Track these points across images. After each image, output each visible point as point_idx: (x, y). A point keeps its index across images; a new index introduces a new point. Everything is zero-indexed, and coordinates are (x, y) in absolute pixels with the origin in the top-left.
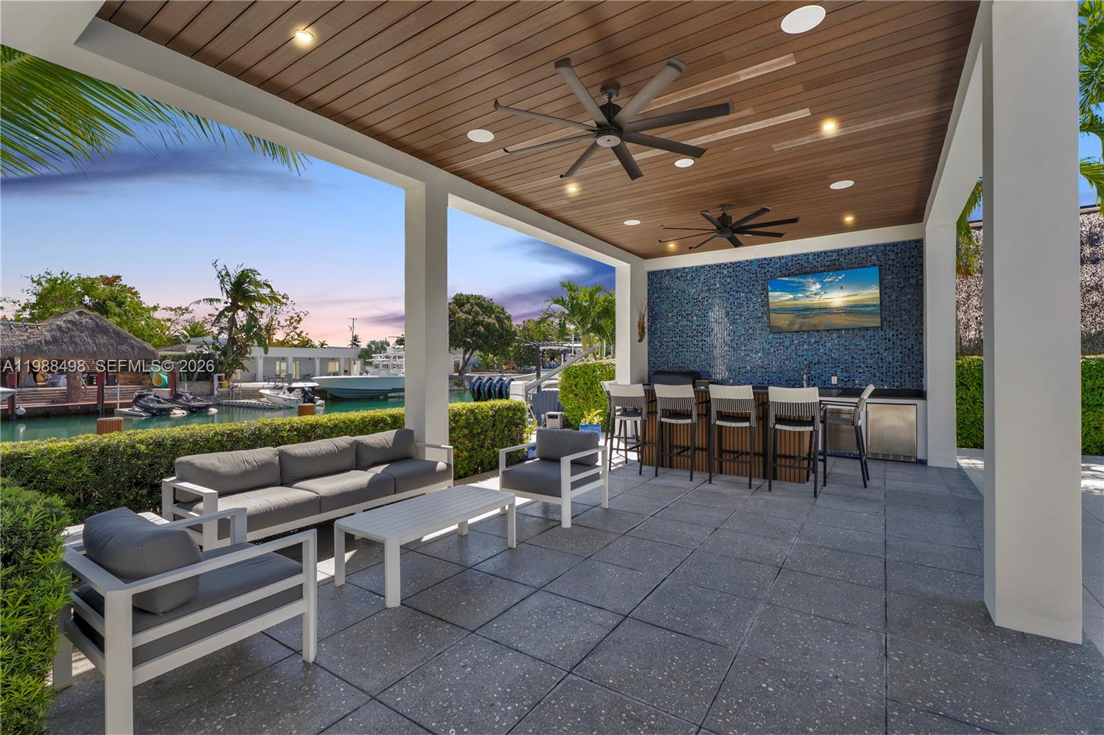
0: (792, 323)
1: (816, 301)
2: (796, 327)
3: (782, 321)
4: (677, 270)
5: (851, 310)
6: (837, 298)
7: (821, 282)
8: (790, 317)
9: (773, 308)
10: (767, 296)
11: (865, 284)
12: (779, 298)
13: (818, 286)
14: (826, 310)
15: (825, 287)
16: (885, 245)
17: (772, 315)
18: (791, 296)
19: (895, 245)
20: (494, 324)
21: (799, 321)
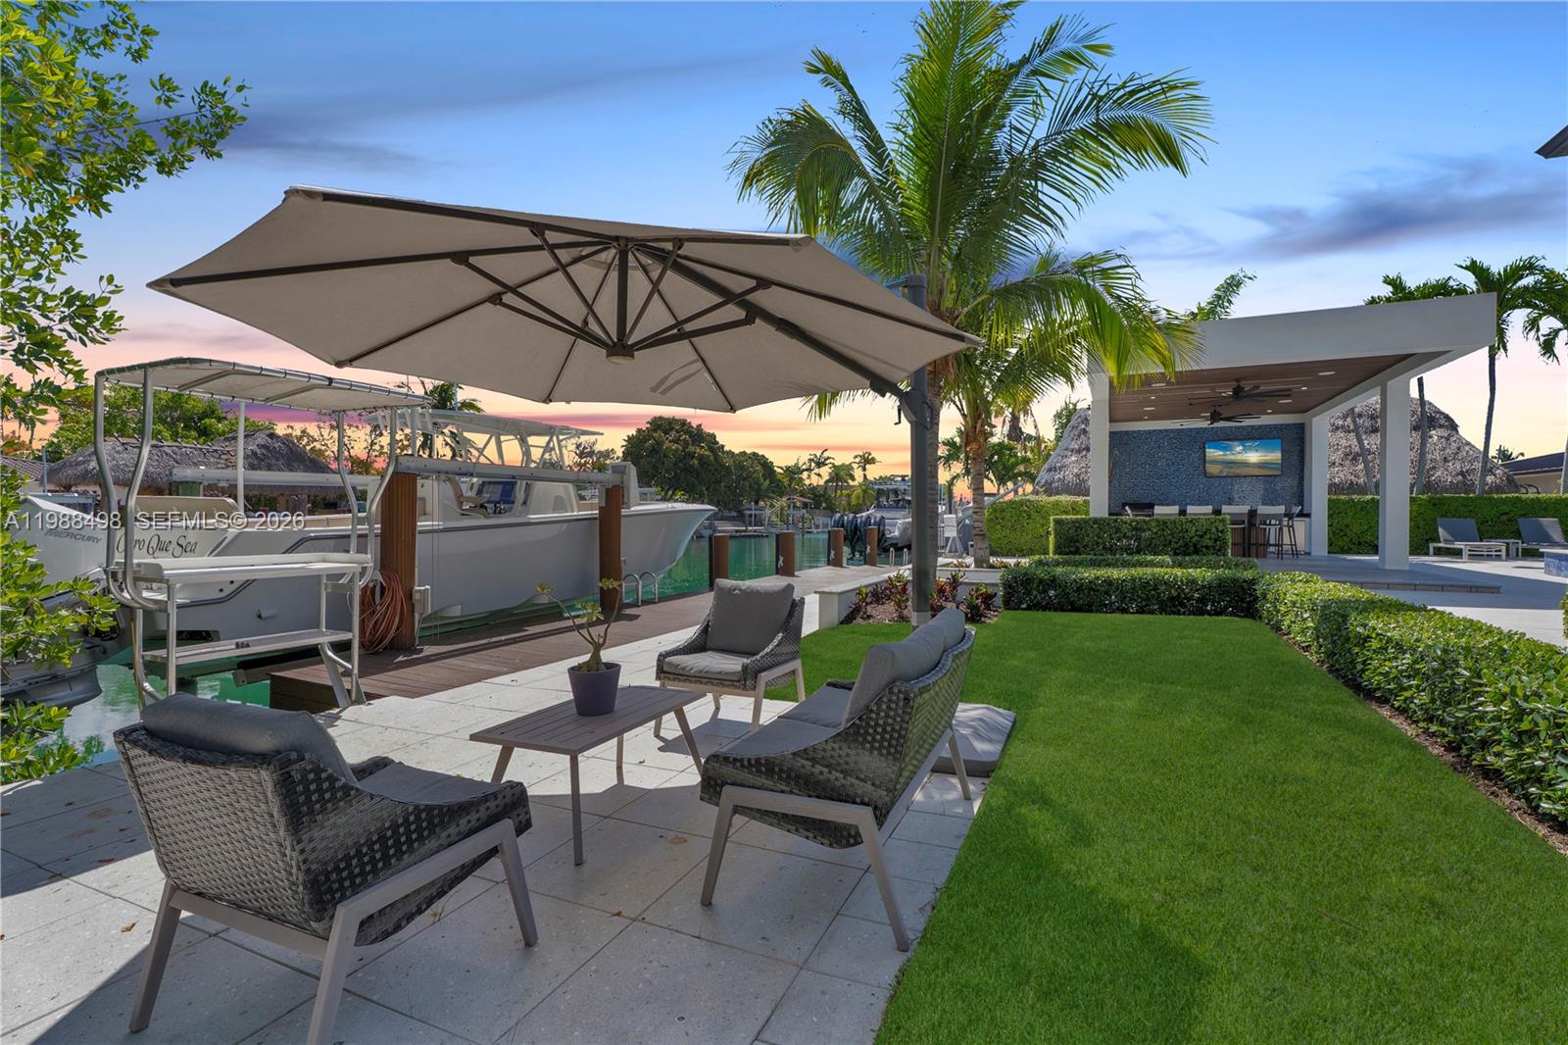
0: (1221, 471)
1: (1239, 457)
2: (1225, 474)
3: (1212, 469)
4: (1134, 432)
5: (1261, 465)
6: (1253, 457)
7: (1243, 446)
8: (1220, 467)
9: (1211, 459)
10: (1204, 452)
11: (1273, 450)
12: (1213, 453)
13: (1241, 448)
14: (1246, 464)
15: (1246, 449)
16: (1282, 425)
17: (1207, 465)
18: (1221, 453)
19: (1288, 425)
20: (708, 457)
21: (1227, 470)
